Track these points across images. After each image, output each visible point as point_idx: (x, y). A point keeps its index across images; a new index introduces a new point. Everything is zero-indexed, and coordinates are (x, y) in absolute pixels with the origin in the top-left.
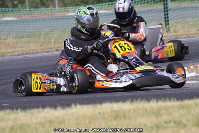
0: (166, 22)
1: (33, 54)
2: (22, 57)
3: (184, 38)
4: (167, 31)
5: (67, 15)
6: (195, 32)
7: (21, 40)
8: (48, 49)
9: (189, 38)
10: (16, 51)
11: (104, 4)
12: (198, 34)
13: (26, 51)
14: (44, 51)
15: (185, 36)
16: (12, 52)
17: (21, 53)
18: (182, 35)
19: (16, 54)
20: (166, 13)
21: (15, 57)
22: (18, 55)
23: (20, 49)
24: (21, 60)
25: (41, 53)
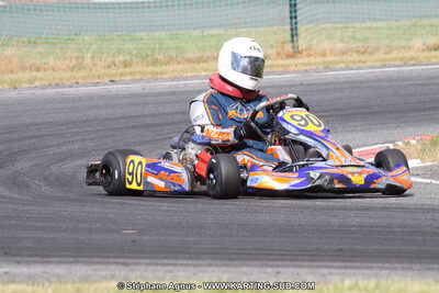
0: (292, 29)
1: (70, 87)
2: (50, 92)
3: (342, 69)
9: (352, 69)
13: (53, 78)
14: (88, 81)
16: (30, 81)
17: (47, 83)
18: (336, 63)
19: (37, 83)
20: (293, 14)
21: (39, 92)
22: (43, 87)
25: (83, 85)
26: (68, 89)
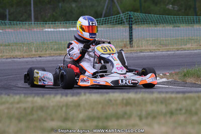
0: (130, 39)
2: (10, 60)
3: (148, 52)
4: (130, 47)
5: (44, 30)
6: (157, 48)
7: (7, 47)
8: (32, 55)
9: (152, 52)
10: (4, 56)
11: (71, 22)
12: (159, 50)
13: (13, 56)
14: (29, 56)
15: (149, 51)
17: (9, 57)
18: (146, 50)
19: (5, 57)
20: (131, 31)
22: (7, 59)
23: (7, 54)
24: (9, 63)
25: (26, 58)
26: (18, 60)
